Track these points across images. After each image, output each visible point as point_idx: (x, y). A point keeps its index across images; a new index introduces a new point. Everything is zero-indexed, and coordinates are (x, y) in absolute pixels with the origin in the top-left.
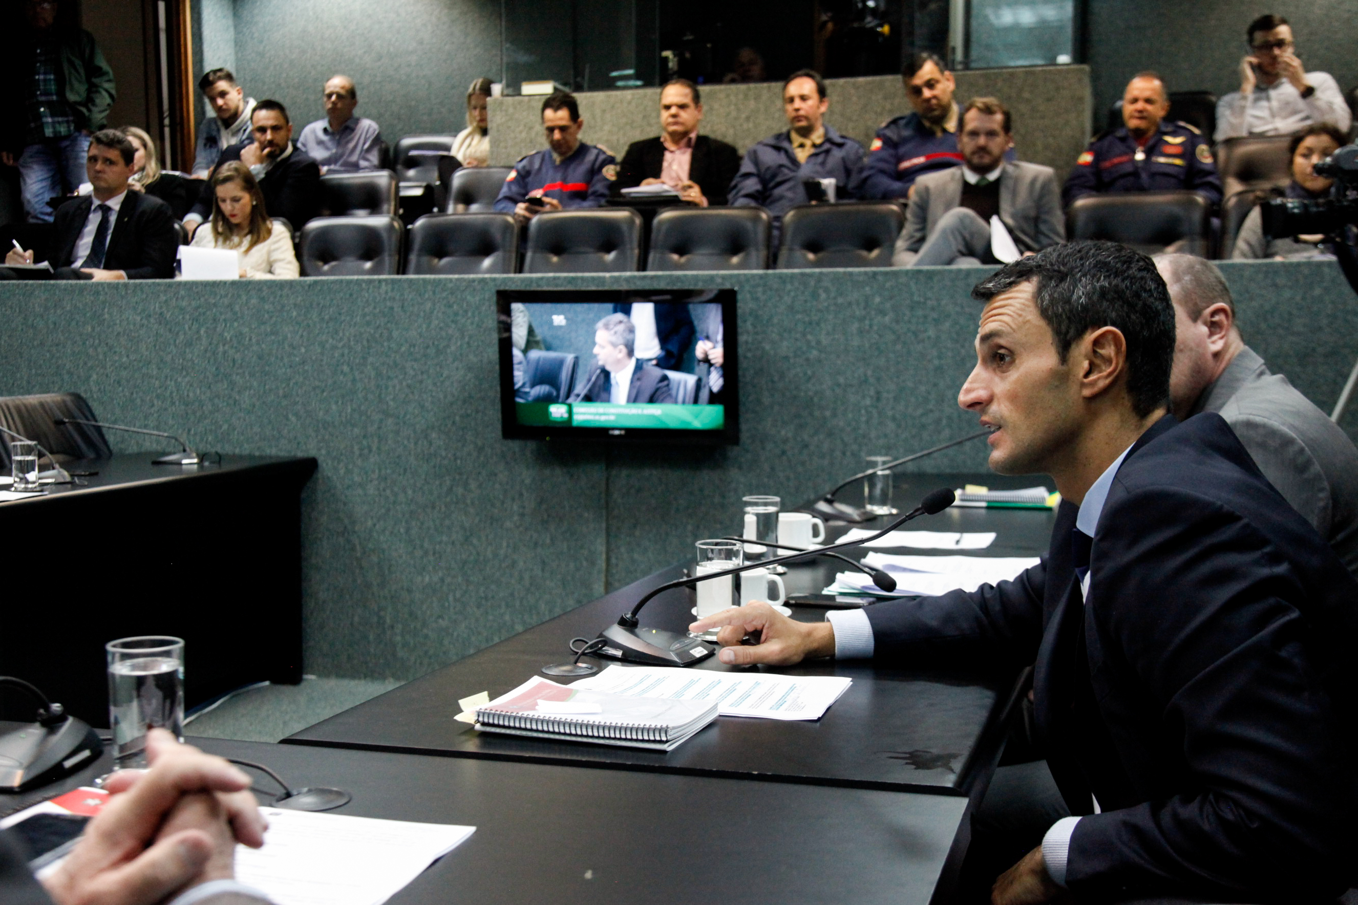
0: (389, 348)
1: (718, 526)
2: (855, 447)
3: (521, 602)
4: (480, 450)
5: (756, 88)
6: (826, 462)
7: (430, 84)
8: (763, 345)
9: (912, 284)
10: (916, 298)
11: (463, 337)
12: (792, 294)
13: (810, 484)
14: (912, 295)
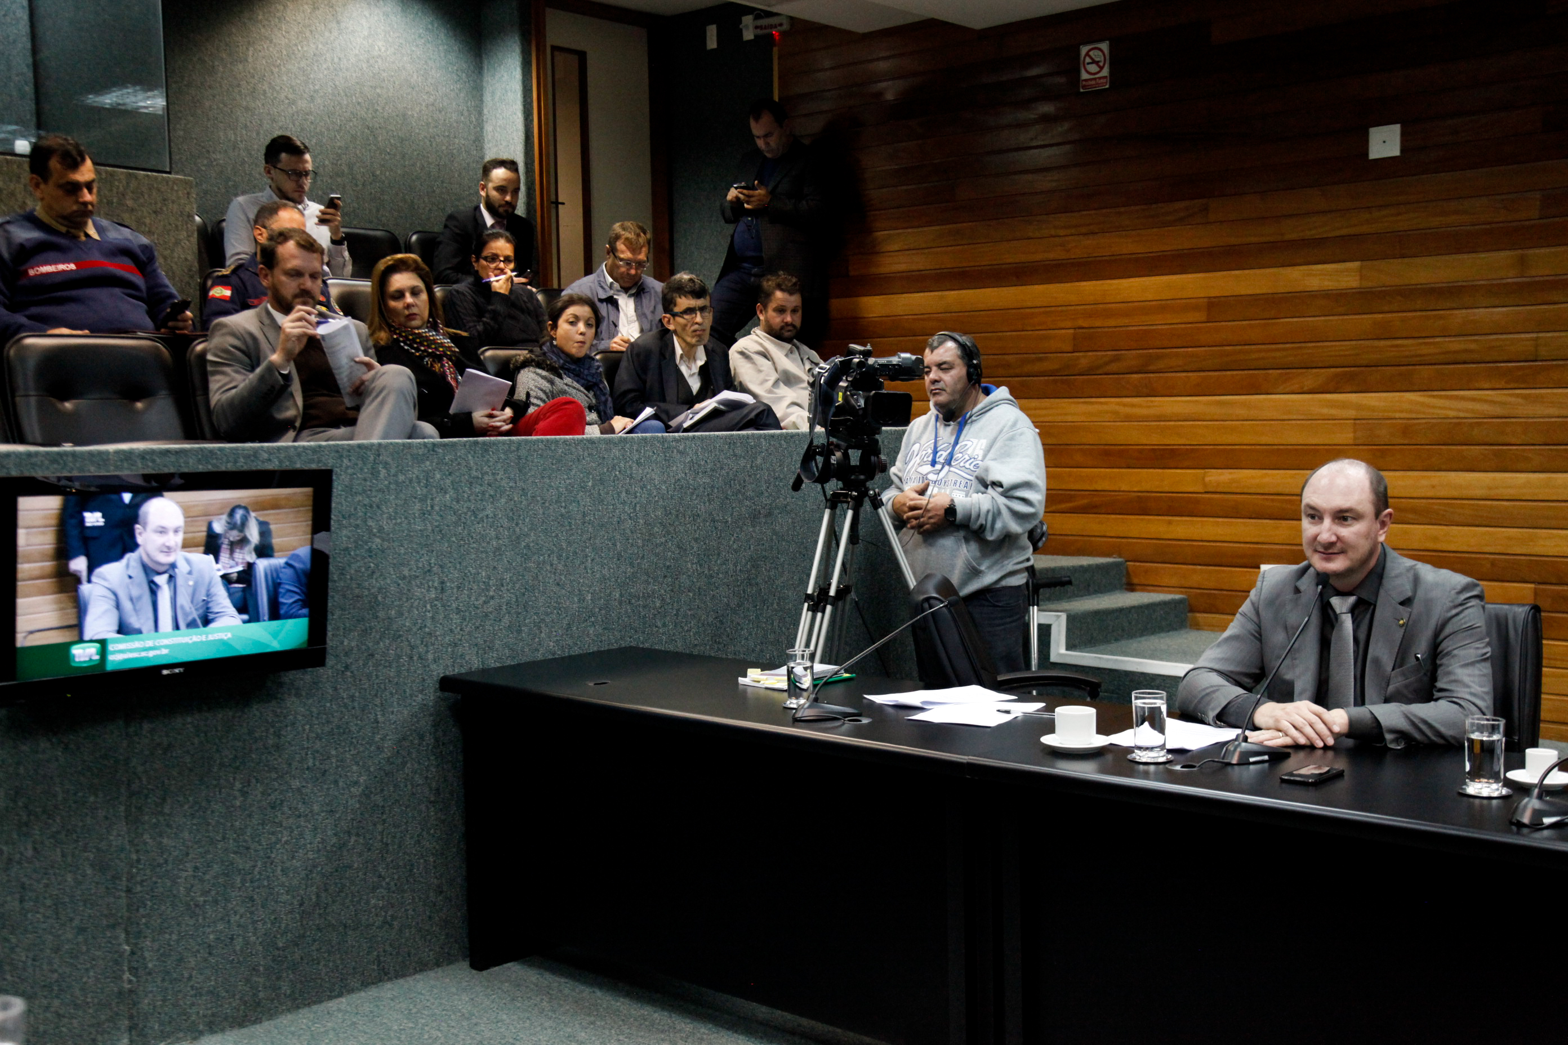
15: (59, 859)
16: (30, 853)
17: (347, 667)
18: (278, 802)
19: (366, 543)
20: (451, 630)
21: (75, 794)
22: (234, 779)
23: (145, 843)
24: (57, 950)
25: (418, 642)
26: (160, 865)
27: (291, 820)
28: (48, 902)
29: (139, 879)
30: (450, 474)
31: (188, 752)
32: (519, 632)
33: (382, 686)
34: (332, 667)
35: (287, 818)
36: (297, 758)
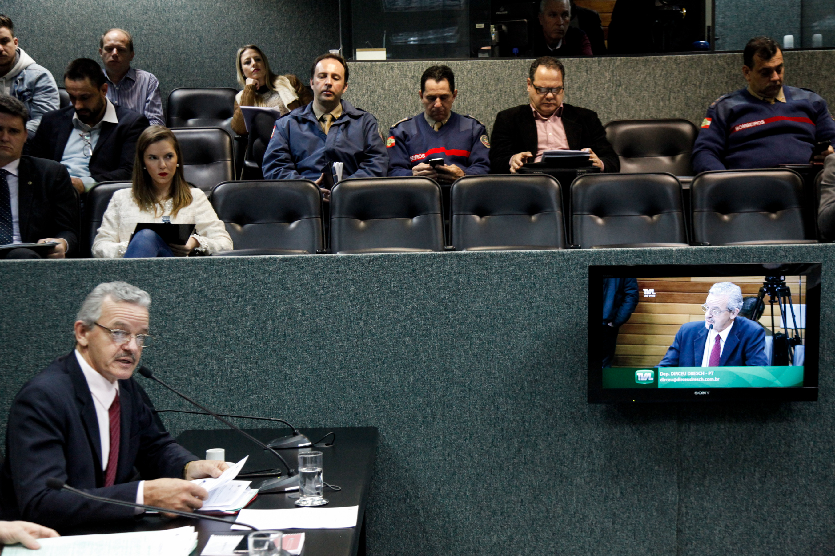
11: (531, 308)
15: (636, 502)
16: (618, 495)
18: (788, 492)
21: (646, 463)
22: (755, 471)
23: (692, 503)
26: (701, 519)
27: (798, 507)
28: (630, 528)
29: (687, 525)
31: (721, 447)
35: (796, 505)
36: (804, 463)
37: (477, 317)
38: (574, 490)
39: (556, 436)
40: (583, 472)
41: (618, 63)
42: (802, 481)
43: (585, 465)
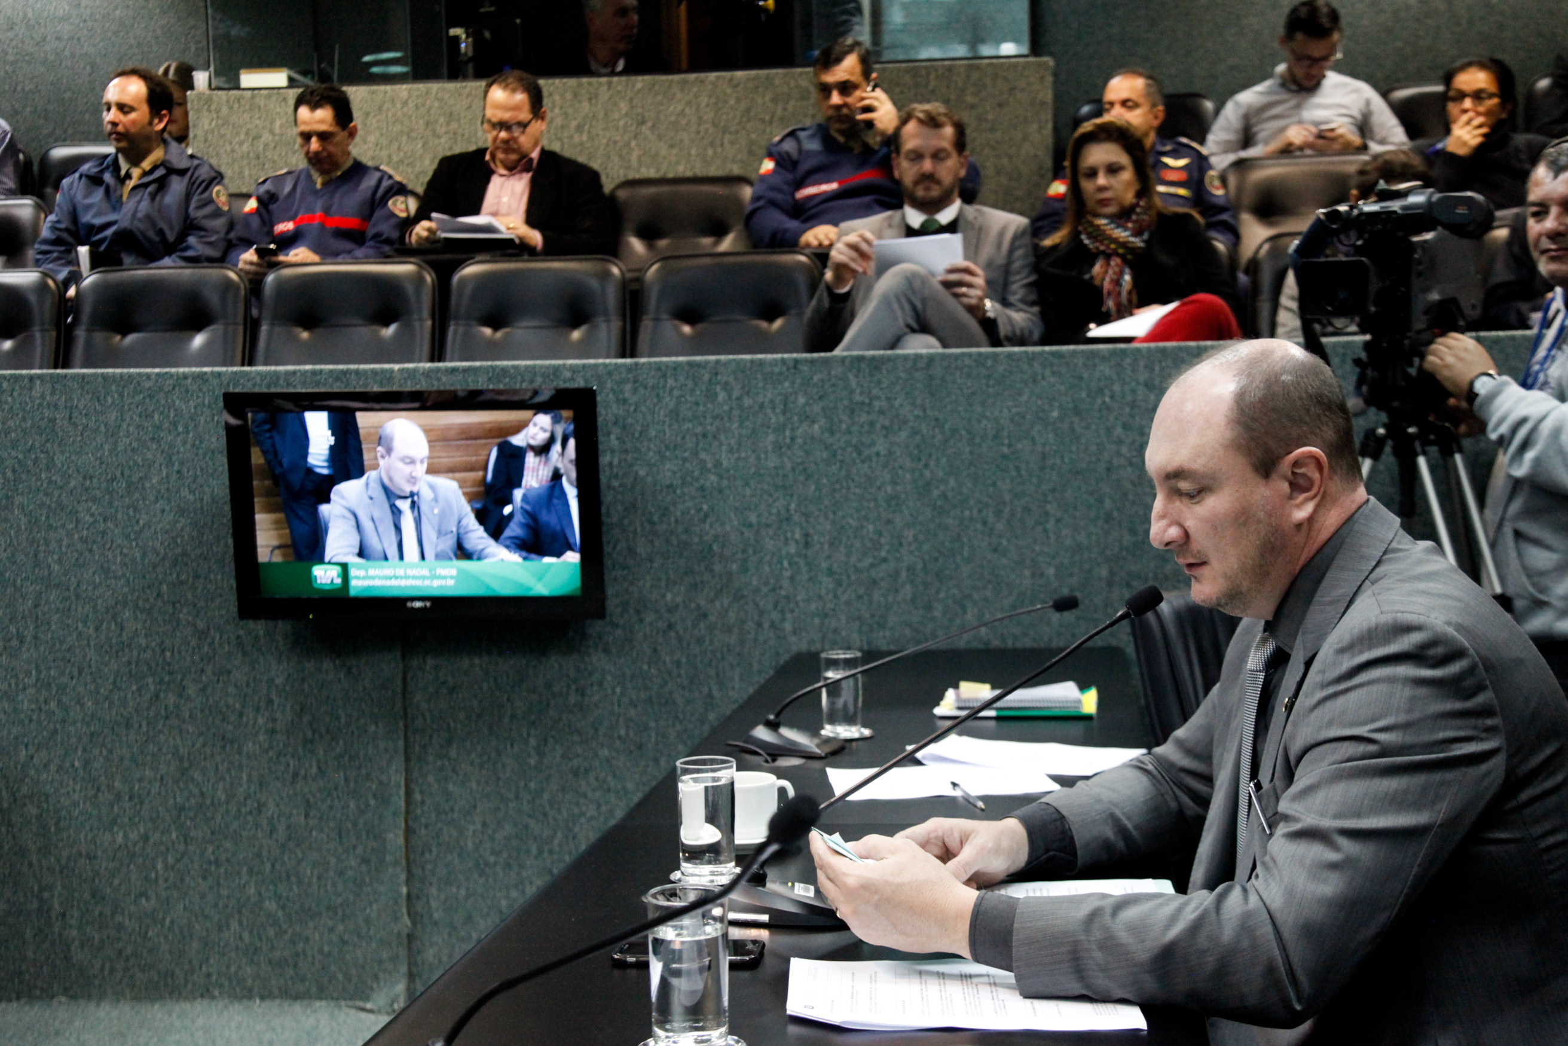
0: (50, 482)
1: (576, 738)
2: (775, 616)
3: (273, 865)
4: (203, 635)
5: (590, 84)
6: (733, 639)
7: (93, 65)
8: (635, 468)
9: (851, 376)
10: (858, 398)
11: (170, 463)
12: (676, 393)
13: (712, 672)
14: (852, 392)
15: (342, 782)
16: (314, 770)
17: (671, 626)
18: (582, 770)
19: (697, 480)
20: (820, 597)
21: (357, 720)
22: (529, 734)
23: (430, 786)
24: (341, 874)
25: (770, 606)
26: (444, 811)
28: (332, 824)
29: (423, 820)
30: (821, 398)
31: (476, 696)
32: (929, 608)
33: (719, 655)
34: (651, 624)
35: (594, 790)
36: (606, 723)
37: (85, 478)
38: (244, 761)
39: (214, 674)
40: (257, 732)
41: (639, 85)
42: (605, 752)
43: (261, 721)
